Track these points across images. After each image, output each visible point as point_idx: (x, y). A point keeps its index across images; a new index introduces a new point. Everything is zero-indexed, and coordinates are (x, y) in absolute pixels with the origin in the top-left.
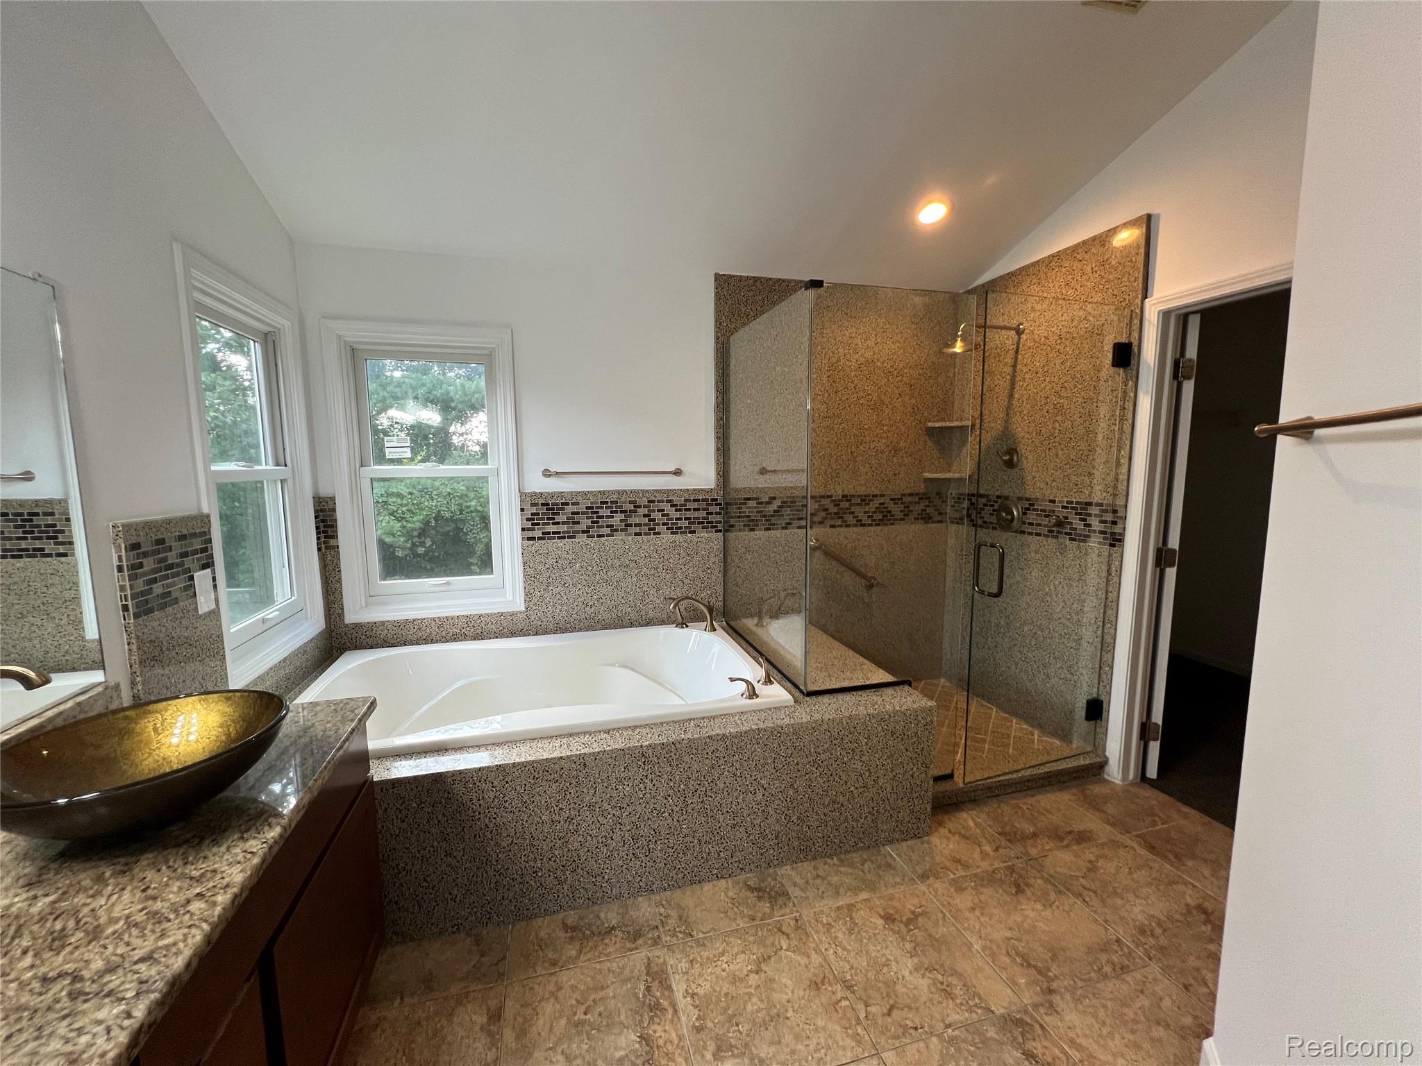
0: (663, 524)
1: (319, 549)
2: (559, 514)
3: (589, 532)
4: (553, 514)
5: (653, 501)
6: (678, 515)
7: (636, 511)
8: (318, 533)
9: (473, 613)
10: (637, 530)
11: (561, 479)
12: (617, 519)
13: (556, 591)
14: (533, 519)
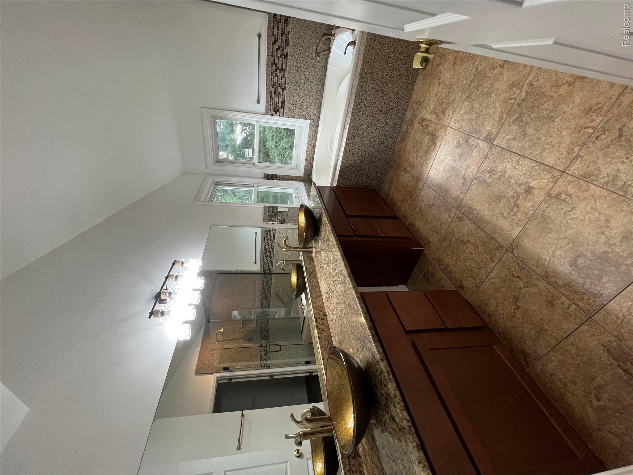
0: (283, 50)
1: (279, 180)
2: (275, 100)
3: (283, 88)
4: (274, 103)
5: (272, 53)
6: (279, 41)
7: (276, 64)
8: (275, 179)
9: (307, 139)
10: (284, 65)
11: (261, 97)
12: (278, 73)
13: (305, 107)
14: (276, 111)
